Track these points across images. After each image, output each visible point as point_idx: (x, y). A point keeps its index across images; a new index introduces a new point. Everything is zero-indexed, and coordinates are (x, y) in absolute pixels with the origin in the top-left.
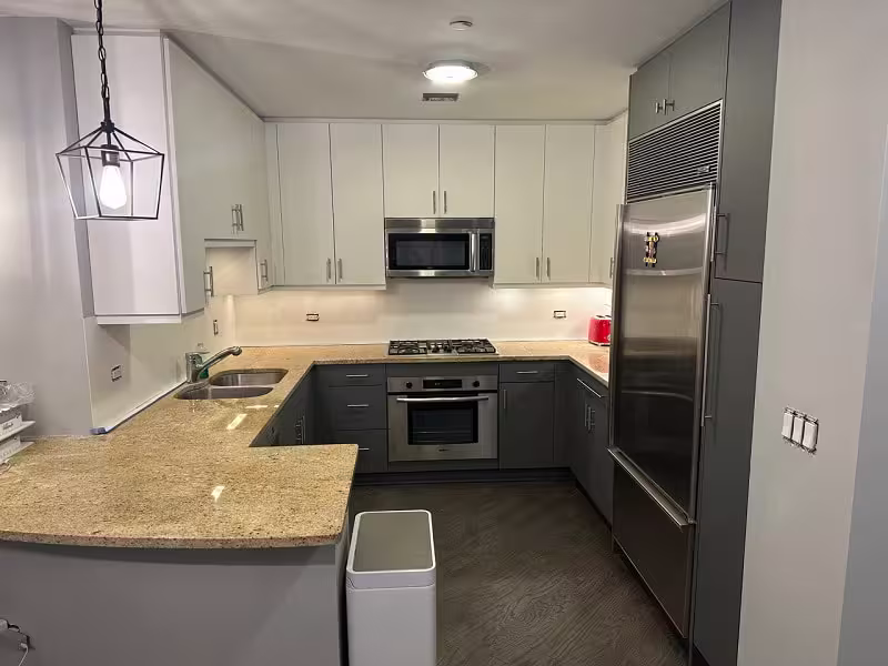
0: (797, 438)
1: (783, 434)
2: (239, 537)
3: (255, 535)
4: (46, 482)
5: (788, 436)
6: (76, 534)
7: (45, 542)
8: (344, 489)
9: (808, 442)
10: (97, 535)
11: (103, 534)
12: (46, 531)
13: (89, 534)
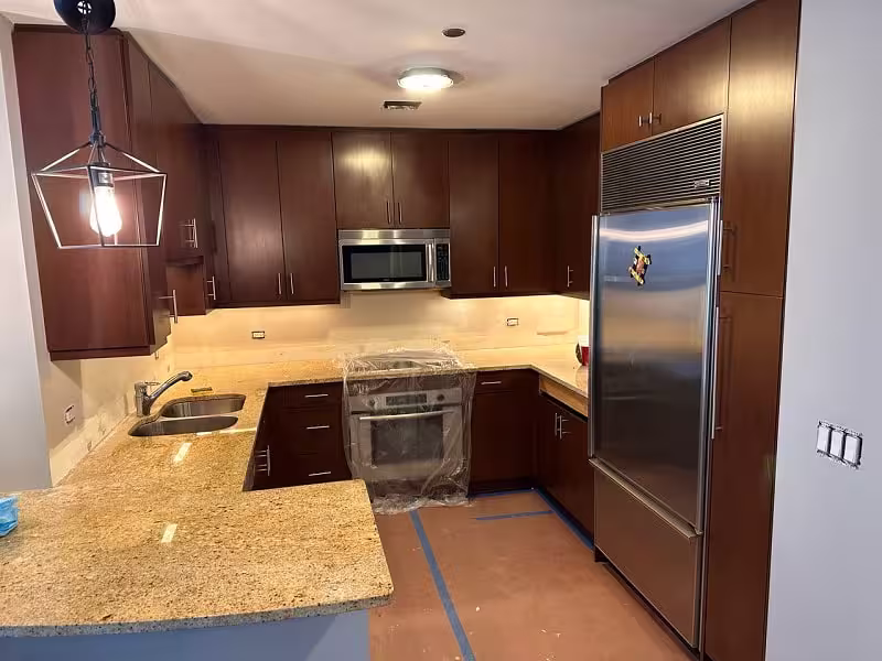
0: (835, 450)
1: (819, 447)
2: (281, 607)
3: (299, 603)
4: (17, 555)
5: (824, 449)
6: (81, 622)
7: (44, 634)
8: (372, 535)
9: (850, 455)
10: (109, 620)
11: (116, 619)
12: (41, 622)
13: (98, 619)
